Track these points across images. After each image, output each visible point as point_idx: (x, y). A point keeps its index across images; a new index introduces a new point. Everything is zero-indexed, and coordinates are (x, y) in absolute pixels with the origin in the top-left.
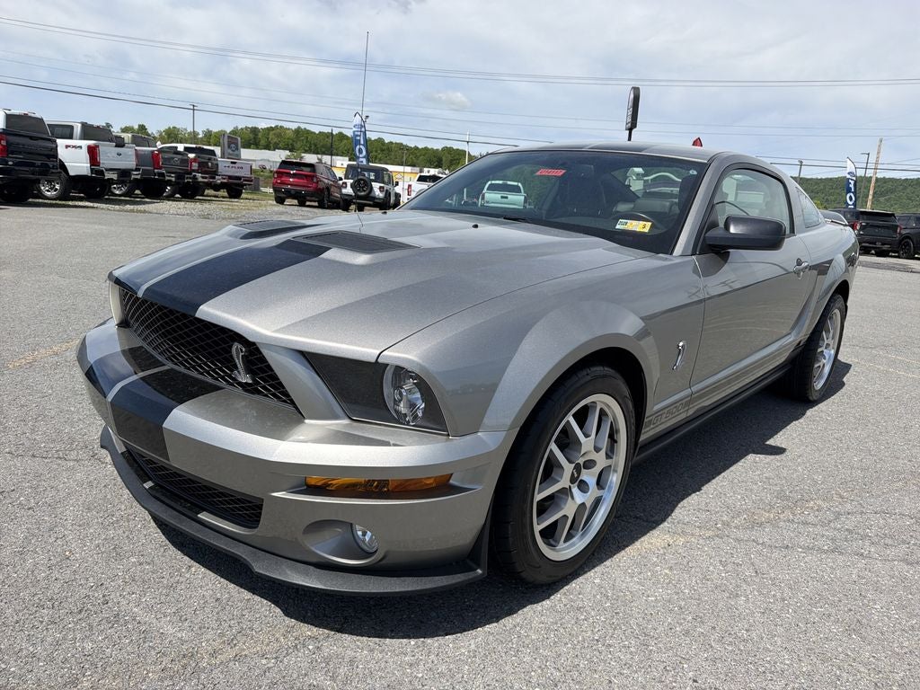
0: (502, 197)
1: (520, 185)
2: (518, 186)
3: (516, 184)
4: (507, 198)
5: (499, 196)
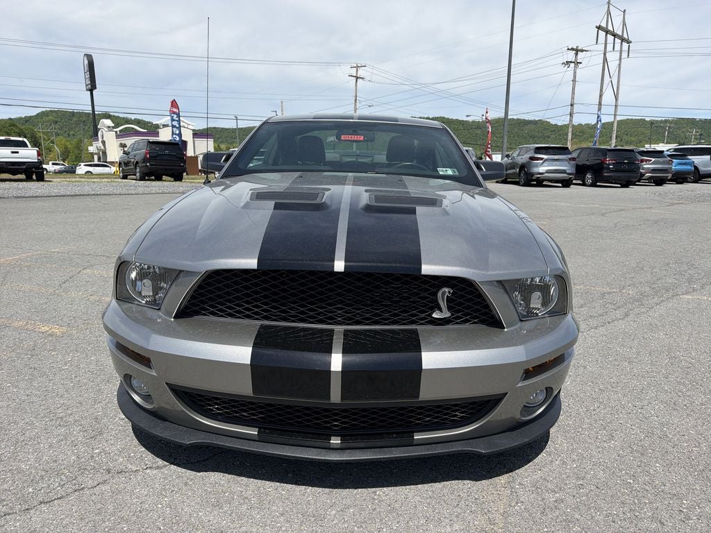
0: (13, 152)
1: (25, 140)
2: (23, 141)
3: (21, 139)
4: (17, 152)
5: (10, 151)
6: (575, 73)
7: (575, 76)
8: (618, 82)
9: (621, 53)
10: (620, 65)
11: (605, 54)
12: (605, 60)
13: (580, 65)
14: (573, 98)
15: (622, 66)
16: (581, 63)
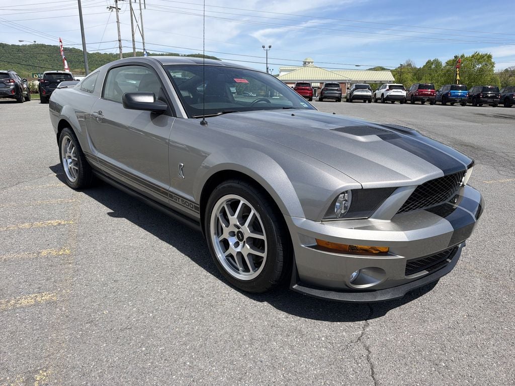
6: (117, 16)
7: (118, 19)
8: (142, 26)
9: (140, 5)
10: (141, 14)
11: (131, 4)
12: (131, 9)
13: (120, 11)
14: (119, 35)
15: (142, 14)
16: (120, 9)
